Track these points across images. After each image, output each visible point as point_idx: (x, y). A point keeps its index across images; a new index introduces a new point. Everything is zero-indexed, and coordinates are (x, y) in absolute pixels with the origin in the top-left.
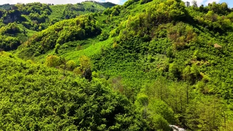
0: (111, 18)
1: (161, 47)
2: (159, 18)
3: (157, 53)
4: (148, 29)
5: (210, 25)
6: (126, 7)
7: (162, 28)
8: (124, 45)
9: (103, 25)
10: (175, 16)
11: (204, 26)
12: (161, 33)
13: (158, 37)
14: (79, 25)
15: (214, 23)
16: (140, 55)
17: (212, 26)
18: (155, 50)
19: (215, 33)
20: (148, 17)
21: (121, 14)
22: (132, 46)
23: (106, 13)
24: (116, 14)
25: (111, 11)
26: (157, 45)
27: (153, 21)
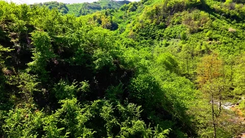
0: (127, 14)
1: (175, 33)
2: (174, 7)
3: (172, 38)
4: (164, 18)
5: (227, 13)
6: (143, 3)
7: (177, 16)
8: (140, 33)
9: (120, 20)
10: (191, 4)
11: (221, 14)
12: (176, 20)
13: (173, 25)
14: (96, 20)
15: (231, 11)
16: (155, 41)
17: (229, 14)
18: (170, 36)
19: (232, 21)
20: (164, 7)
21: (138, 10)
22: (148, 34)
23: (122, 10)
24: (133, 10)
25: (128, 7)
26: (172, 31)
27: (168, 10)
